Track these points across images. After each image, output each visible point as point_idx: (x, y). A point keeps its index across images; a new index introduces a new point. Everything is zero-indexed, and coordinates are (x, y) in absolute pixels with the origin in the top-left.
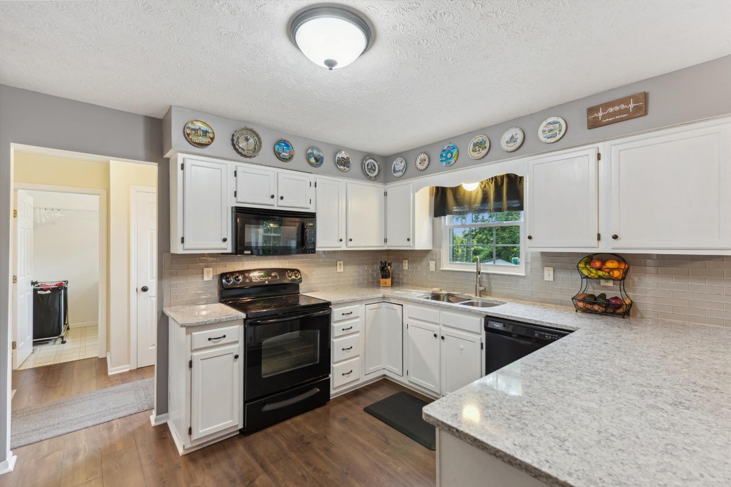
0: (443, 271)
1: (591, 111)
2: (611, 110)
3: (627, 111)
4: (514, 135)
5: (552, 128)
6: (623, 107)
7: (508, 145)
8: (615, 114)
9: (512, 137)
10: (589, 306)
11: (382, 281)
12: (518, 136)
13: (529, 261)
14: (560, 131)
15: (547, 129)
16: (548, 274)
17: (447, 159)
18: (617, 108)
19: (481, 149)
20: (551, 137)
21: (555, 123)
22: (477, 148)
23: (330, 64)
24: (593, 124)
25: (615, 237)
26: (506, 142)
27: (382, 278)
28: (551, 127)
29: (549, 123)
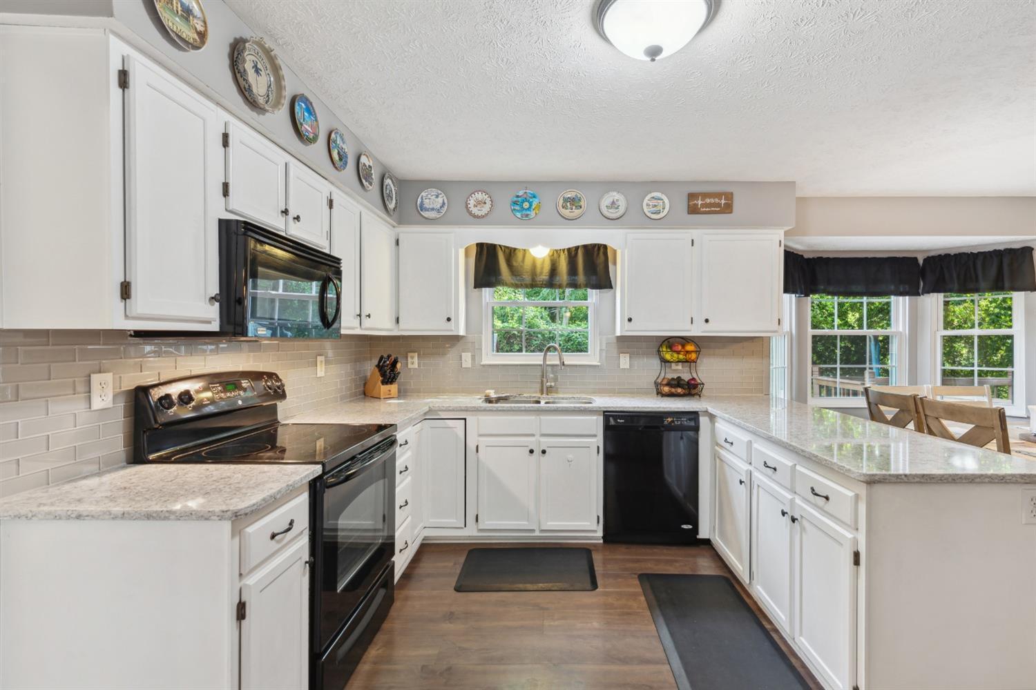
0: (483, 366)
1: (692, 196)
2: (708, 201)
3: (719, 205)
4: (615, 200)
5: (656, 204)
6: (717, 200)
7: (610, 210)
8: (710, 205)
9: (613, 203)
10: (673, 390)
11: (384, 388)
12: (620, 203)
13: (604, 347)
14: (664, 209)
15: (651, 204)
16: (625, 361)
17: (523, 209)
18: (712, 201)
19: (574, 207)
20: (655, 213)
21: (659, 199)
22: (568, 204)
23: (654, 52)
24: (693, 210)
25: (707, 321)
26: (607, 206)
27: (384, 383)
28: (655, 202)
29: (653, 198)
